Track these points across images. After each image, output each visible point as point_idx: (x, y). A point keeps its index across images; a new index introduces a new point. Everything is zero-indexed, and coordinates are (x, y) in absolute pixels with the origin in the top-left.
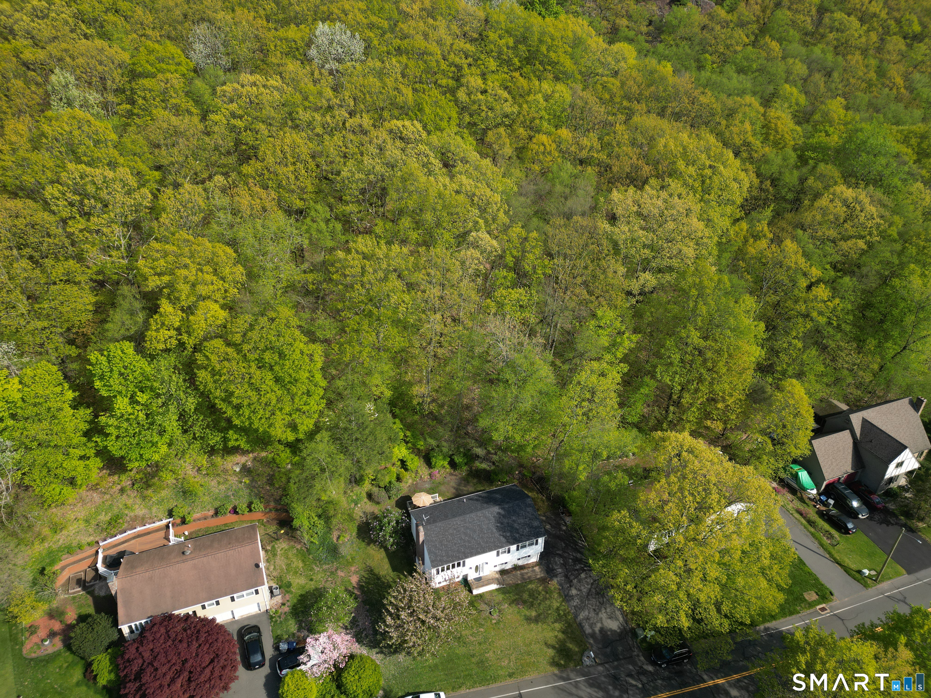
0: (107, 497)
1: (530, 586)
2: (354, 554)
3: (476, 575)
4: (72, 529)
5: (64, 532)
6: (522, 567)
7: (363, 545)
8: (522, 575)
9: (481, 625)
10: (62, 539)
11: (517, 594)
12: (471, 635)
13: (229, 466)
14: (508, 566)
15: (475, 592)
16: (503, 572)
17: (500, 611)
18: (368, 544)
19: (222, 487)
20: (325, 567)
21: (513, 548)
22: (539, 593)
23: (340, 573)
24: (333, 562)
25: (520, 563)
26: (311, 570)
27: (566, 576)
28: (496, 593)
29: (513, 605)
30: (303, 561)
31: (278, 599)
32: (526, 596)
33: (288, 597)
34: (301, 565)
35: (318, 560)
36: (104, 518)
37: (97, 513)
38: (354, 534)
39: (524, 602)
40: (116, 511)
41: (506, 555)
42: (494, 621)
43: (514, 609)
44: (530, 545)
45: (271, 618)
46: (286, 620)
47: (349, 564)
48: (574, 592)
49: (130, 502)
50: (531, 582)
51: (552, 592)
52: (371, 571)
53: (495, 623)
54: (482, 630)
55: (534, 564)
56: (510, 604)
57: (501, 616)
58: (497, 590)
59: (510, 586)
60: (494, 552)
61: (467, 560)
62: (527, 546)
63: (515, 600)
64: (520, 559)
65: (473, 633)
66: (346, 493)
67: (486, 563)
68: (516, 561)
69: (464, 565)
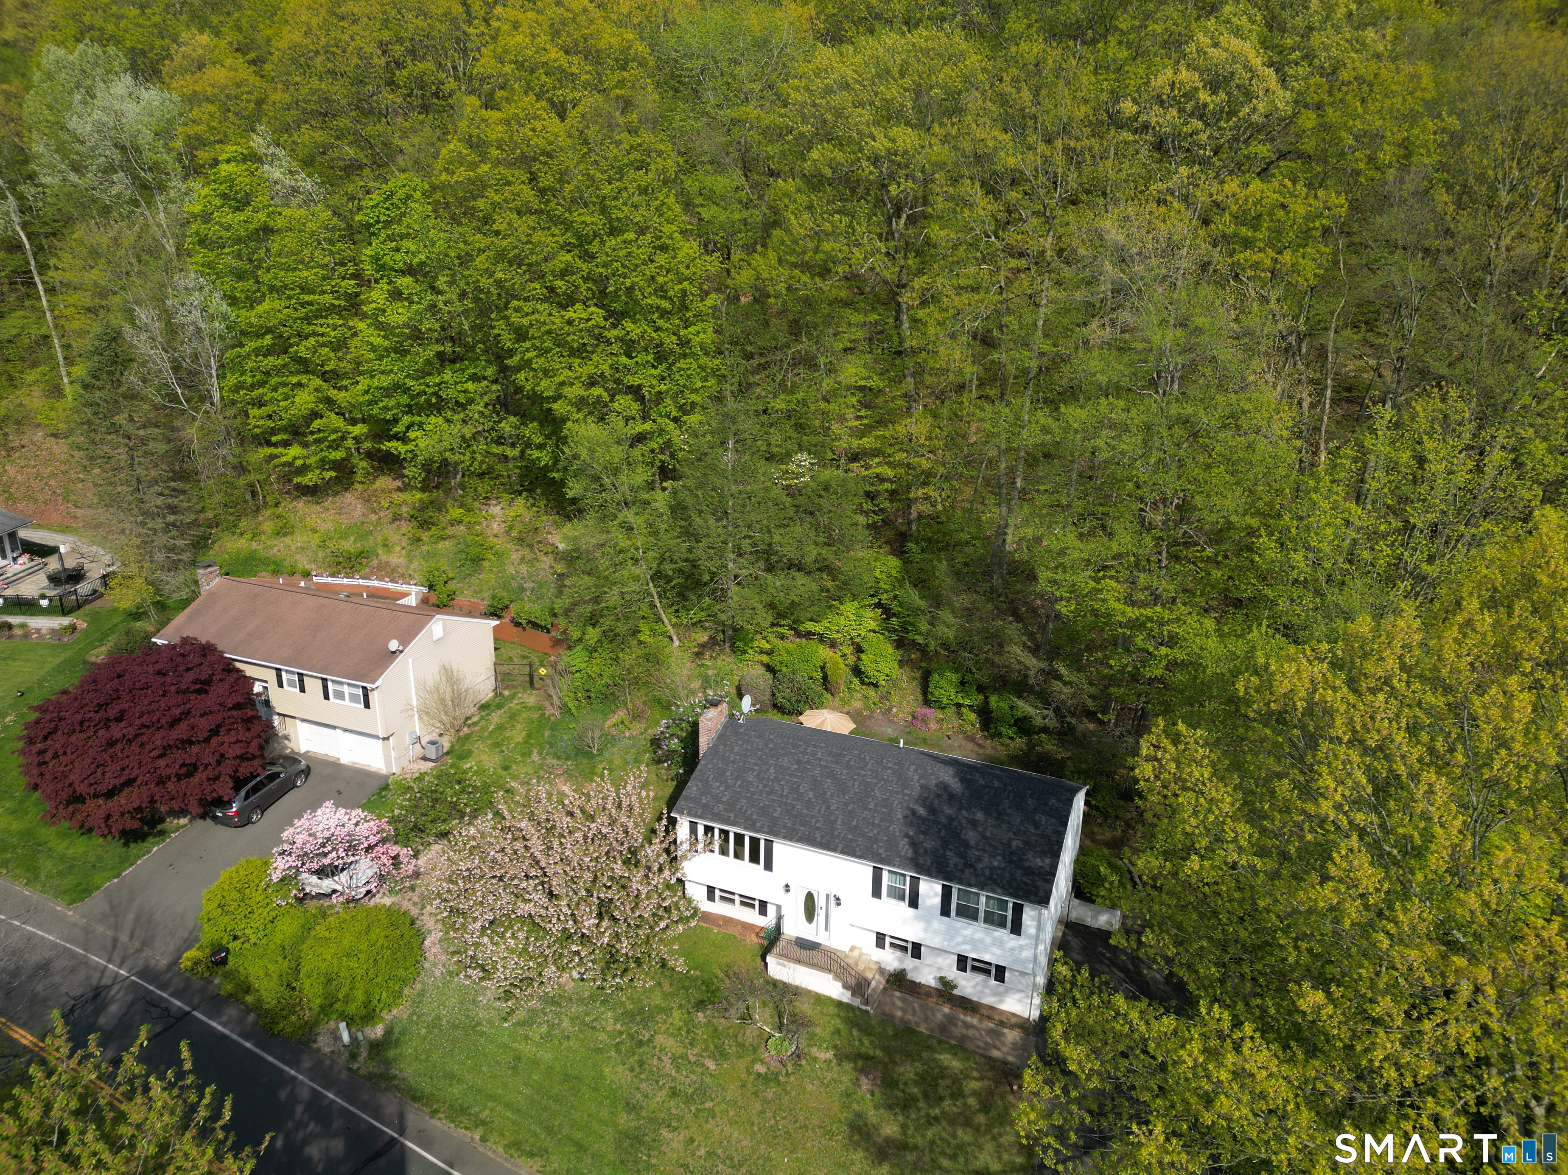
0: (373, 517)
1: (946, 1058)
3: (808, 932)
4: (299, 539)
5: (288, 540)
6: (967, 1005)
7: (648, 757)
9: (721, 1055)
10: (278, 548)
11: (886, 1050)
12: (674, 1058)
14: (922, 974)
15: (778, 969)
16: (898, 980)
17: (798, 1055)
19: (524, 569)
20: (549, 760)
21: (931, 890)
22: (958, 1094)
24: (568, 759)
25: (967, 986)
26: (523, 755)
28: (832, 1010)
29: (848, 1066)
30: (529, 735)
31: (425, 767)
32: (908, 1071)
34: (519, 739)
35: (551, 745)
36: (349, 545)
37: (344, 536)
39: (889, 1083)
40: (369, 544)
41: (903, 907)
42: (760, 1068)
43: (846, 1074)
44: (995, 917)
45: (385, 788)
49: (394, 538)
50: (961, 1048)
53: (759, 1075)
54: (711, 1065)
55: (1013, 1020)
56: (842, 1057)
57: (790, 1069)
58: (839, 1004)
59: (887, 1018)
60: (863, 871)
61: (783, 850)
62: (981, 915)
63: (867, 1058)
64: (962, 963)
65: (684, 1056)
66: (698, 655)
67: (838, 901)
68: (952, 973)
69: (768, 866)
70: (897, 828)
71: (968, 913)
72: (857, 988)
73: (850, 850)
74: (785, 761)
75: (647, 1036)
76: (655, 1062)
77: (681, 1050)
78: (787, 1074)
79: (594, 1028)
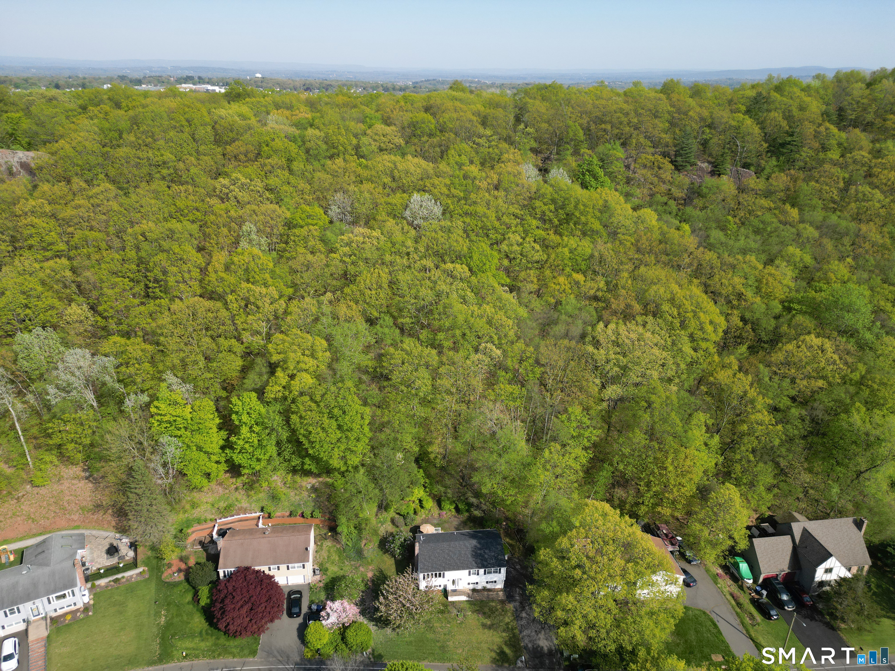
0: (227, 491)
1: (491, 604)
2: (373, 558)
3: (453, 588)
4: (203, 508)
5: (198, 509)
6: (489, 590)
7: (381, 553)
8: (488, 595)
10: (196, 513)
11: (480, 607)
13: (304, 484)
14: (479, 587)
15: (450, 599)
16: (474, 590)
17: (464, 616)
18: (385, 553)
19: (297, 498)
20: (352, 563)
21: (482, 571)
22: (497, 610)
23: (361, 569)
24: (358, 561)
25: (489, 586)
26: (343, 563)
27: (521, 603)
28: (465, 603)
29: (475, 614)
30: (339, 556)
31: (318, 577)
32: (486, 610)
33: (324, 577)
34: (337, 558)
35: (348, 557)
36: (222, 505)
37: (219, 501)
38: (377, 544)
39: (484, 613)
40: (230, 501)
41: (476, 576)
42: (458, 622)
43: (476, 616)
44: (495, 572)
45: (311, 588)
46: (320, 591)
47: (369, 564)
48: (524, 615)
49: (240, 497)
50: (493, 600)
51: (507, 611)
52: (381, 572)
54: (448, 625)
55: (499, 590)
56: (473, 612)
57: (465, 619)
58: (466, 601)
59: (476, 600)
60: (467, 572)
61: (447, 573)
62: (492, 572)
63: (478, 610)
64: (487, 582)
66: (377, 515)
67: (461, 579)
68: (485, 584)
69: (444, 577)
70: (471, 560)
71: (490, 573)
72: (469, 596)
73: (464, 569)
77: (441, 625)
78: (465, 621)
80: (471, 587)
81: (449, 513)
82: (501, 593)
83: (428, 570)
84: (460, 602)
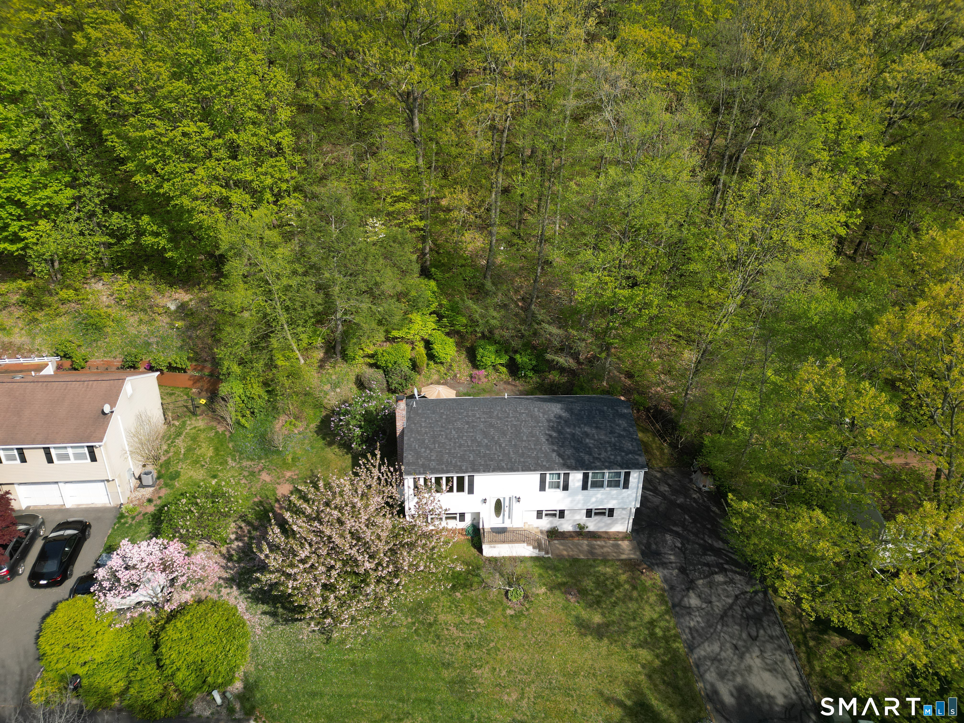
1: (601, 568)
2: (299, 452)
3: (497, 522)
6: (594, 535)
7: (321, 443)
8: (592, 547)
9: (482, 613)
11: (570, 575)
12: (456, 626)
13: (160, 300)
14: (566, 526)
15: (489, 551)
16: (553, 534)
17: (526, 597)
18: (330, 444)
19: (144, 328)
20: (245, 463)
21: (576, 478)
22: (619, 586)
23: (265, 477)
24: (260, 458)
25: (593, 525)
26: (221, 464)
27: (682, 570)
28: (530, 564)
29: (557, 593)
30: (216, 449)
31: (147, 492)
32: (589, 584)
33: (164, 492)
34: (210, 453)
35: (239, 452)
38: (313, 426)
39: (582, 593)
41: (559, 493)
42: (510, 612)
43: (558, 598)
44: (614, 484)
45: (122, 516)
46: (140, 524)
47: (286, 465)
48: (693, 601)
50: (605, 561)
51: (645, 589)
53: (512, 616)
54: (480, 621)
55: (621, 535)
56: (551, 589)
57: (527, 606)
58: (532, 558)
59: (561, 558)
60: (534, 478)
61: (480, 480)
62: (606, 483)
63: (564, 584)
64: (589, 513)
65: (462, 622)
66: (321, 367)
67: (518, 500)
68: (583, 520)
69: (471, 491)
70: (546, 447)
71: (598, 485)
72: (539, 546)
73: (526, 468)
74: (459, 424)
75: (432, 619)
76: (446, 632)
77: (458, 620)
78: (527, 610)
79: (394, 627)
80: (545, 524)
81: (494, 376)
82: (625, 544)
83: (425, 469)
84: (514, 560)
